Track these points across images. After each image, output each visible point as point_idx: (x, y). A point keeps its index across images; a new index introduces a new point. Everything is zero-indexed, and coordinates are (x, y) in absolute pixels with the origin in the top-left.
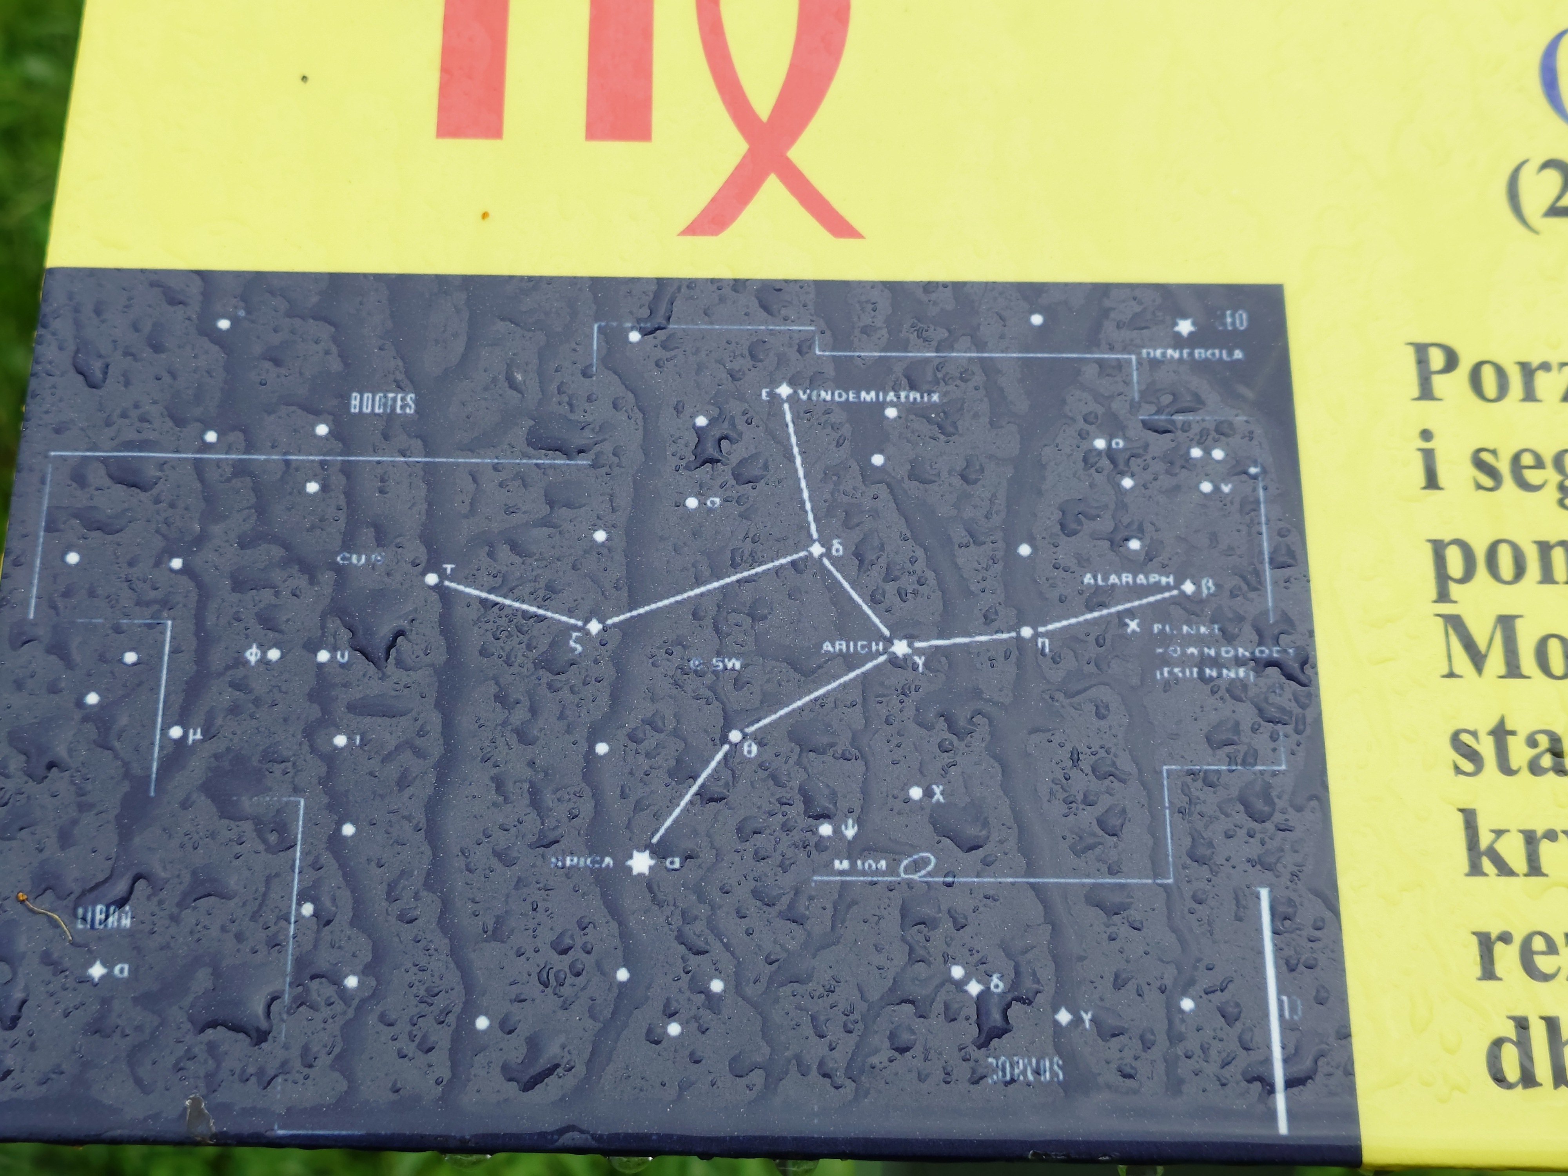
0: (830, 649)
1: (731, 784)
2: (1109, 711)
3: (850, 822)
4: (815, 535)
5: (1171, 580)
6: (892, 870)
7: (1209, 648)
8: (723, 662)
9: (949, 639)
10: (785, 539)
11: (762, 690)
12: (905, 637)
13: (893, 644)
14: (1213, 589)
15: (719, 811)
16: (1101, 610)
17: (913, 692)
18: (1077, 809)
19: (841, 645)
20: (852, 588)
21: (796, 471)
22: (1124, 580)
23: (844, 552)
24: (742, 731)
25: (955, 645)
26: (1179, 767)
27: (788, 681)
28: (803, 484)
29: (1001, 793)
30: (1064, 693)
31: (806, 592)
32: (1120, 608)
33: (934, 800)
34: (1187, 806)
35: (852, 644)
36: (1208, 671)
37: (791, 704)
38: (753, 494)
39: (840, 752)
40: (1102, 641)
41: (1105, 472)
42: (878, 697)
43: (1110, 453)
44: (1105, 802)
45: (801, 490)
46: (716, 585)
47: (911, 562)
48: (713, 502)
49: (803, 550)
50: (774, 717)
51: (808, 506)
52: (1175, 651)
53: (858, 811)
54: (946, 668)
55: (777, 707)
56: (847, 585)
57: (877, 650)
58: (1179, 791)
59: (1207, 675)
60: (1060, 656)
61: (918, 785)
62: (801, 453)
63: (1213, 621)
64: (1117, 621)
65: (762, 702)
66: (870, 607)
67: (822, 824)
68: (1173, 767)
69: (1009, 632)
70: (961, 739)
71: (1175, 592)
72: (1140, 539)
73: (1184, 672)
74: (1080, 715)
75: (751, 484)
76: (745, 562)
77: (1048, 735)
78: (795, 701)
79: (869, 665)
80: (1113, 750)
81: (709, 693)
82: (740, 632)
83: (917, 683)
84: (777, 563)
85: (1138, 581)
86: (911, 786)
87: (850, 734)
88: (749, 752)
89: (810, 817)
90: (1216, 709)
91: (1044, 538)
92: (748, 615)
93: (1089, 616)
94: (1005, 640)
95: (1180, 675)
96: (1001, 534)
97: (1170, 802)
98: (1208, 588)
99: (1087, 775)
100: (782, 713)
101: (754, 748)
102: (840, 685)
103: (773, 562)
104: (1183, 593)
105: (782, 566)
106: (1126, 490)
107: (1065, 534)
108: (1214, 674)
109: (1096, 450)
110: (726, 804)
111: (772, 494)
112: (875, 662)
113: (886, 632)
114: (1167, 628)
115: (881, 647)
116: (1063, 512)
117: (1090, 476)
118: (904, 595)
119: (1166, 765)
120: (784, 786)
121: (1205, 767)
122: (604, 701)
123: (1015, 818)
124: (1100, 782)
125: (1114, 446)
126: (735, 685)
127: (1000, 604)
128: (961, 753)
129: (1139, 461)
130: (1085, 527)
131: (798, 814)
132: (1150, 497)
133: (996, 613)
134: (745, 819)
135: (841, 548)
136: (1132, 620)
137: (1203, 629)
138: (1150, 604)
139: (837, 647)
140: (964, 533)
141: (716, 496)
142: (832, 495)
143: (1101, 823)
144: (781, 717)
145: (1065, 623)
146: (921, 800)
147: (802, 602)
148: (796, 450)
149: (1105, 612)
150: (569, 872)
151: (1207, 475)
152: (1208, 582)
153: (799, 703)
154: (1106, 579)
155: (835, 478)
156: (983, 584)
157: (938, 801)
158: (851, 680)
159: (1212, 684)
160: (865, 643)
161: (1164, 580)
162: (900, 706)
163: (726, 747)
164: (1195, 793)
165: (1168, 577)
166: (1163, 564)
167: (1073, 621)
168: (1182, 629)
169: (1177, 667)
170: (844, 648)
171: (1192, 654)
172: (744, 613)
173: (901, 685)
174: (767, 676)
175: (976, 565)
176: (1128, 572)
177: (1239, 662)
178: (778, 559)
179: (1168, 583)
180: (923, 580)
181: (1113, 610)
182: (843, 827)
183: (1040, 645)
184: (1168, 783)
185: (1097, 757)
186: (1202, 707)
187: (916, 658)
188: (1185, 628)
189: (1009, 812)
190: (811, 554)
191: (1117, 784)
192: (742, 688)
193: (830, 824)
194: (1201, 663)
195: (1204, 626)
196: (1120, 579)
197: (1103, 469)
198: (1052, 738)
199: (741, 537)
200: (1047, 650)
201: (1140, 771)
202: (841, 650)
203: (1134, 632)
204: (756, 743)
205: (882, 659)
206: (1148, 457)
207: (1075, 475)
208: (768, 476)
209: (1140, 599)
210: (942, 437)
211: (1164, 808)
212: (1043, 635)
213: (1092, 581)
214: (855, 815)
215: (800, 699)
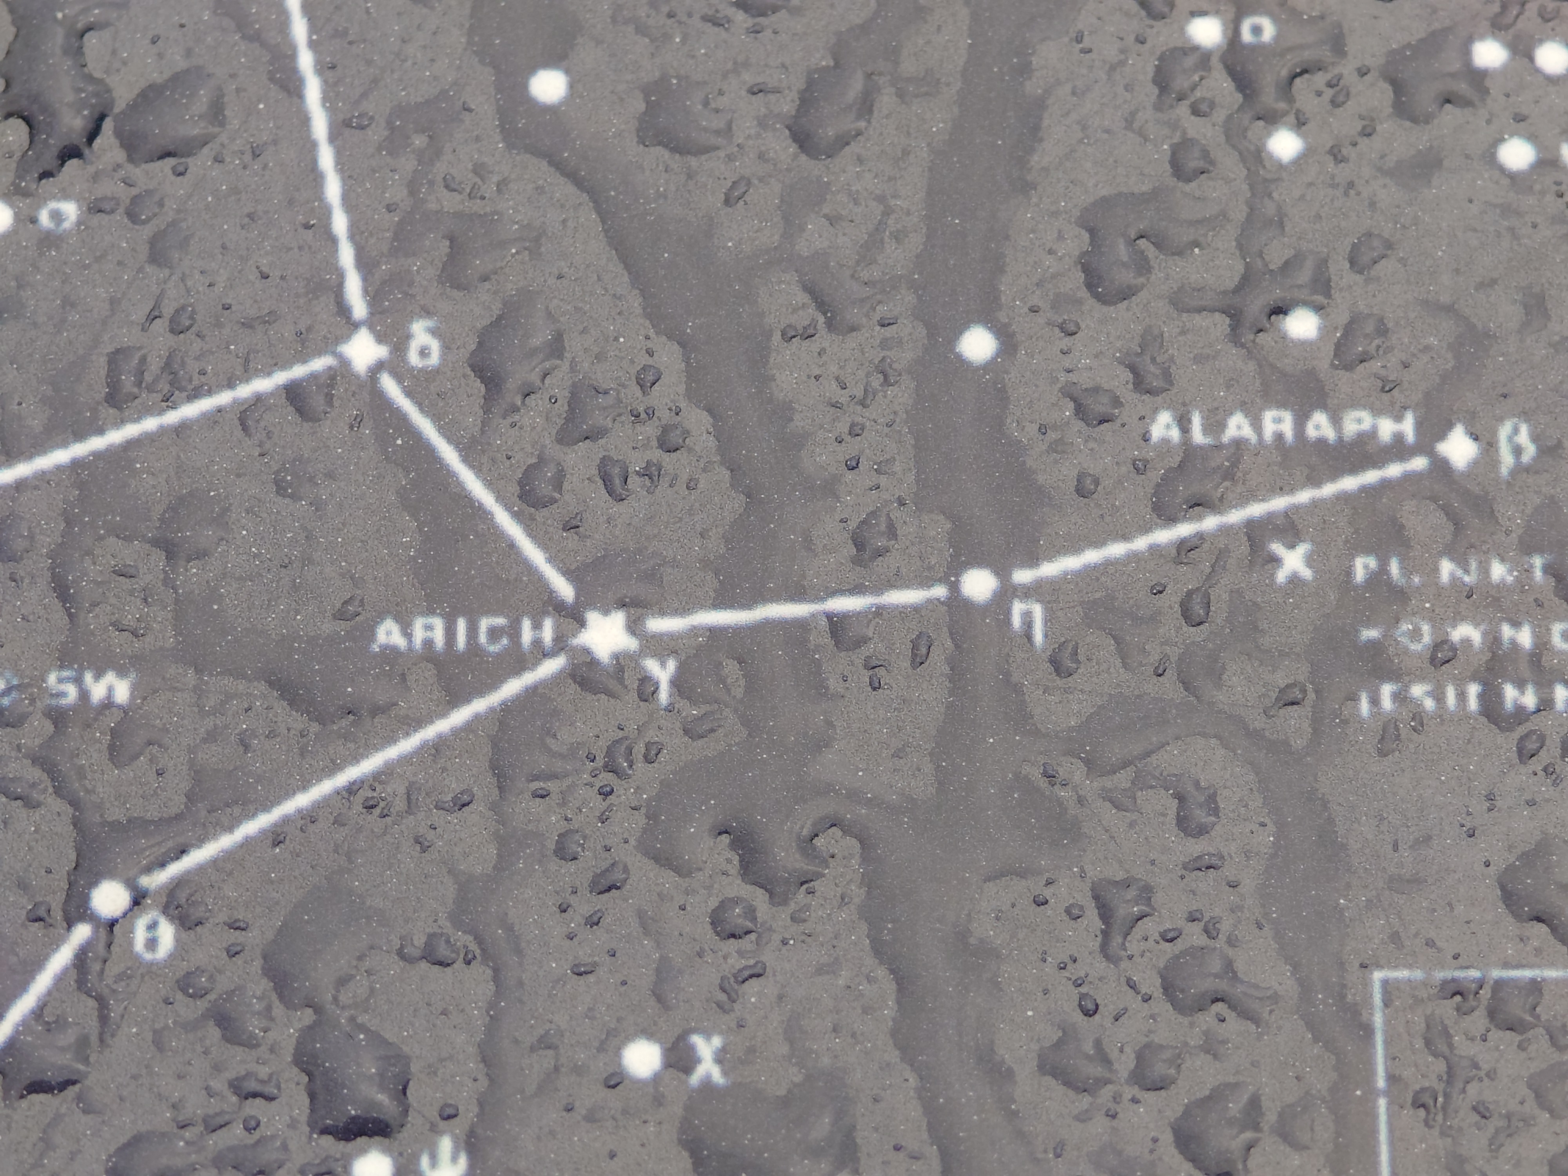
0: (398, 640)
1: (94, 1039)
2: (1215, 812)
3: (446, 1145)
4: (359, 308)
5: (1408, 427)
7: (1516, 624)
8: (78, 681)
9: (748, 604)
10: (269, 319)
11: (192, 763)
12: (622, 605)
13: (582, 623)
14: (1530, 450)
15: (58, 1118)
16: (1200, 518)
17: (640, 765)
18: (1116, 1098)
19: (429, 628)
20: (466, 460)
21: (305, 120)
22: (1269, 429)
23: (443, 356)
24: (131, 884)
25: (767, 624)
26: (1418, 974)
27: (271, 735)
28: (326, 158)
29: (893, 1056)
30: (1087, 762)
31: (330, 475)
32: (1256, 510)
33: (695, 1079)
34: (1440, 1087)
35: (461, 625)
36: (1510, 692)
37: (278, 801)
38: (179, 188)
39: (420, 940)
40: (1198, 610)
41: (1220, 115)
42: (536, 778)
43: (1235, 58)
44: (1197, 1078)
45: (317, 178)
46: (60, 456)
47: (640, 384)
48: (57, 216)
49: (320, 353)
50: (226, 842)
51: (340, 223)
52: (1416, 635)
53: (469, 1113)
54: (739, 692)
55: (237, 810)
56: (449, 454)
57: (537, 643)
58: (1419, 1044)
59: (1509, 704)
60: (1075, 653)
61: (649, 1034)
62: (324, 68)
63: (1528, 547)
64: (1245, 549)
65: (191, 797)
66: (517, 516)
67: (363, 1151)
68: (1403, 974)
69: (925, 582)
70: (777, 898)
71: (1419, 463)
72: (1318, 309)
73: (1439, 697)
74: (1132, 825)
75: (171, 161)
76: (150, 389)
77: (1036, 885)
78: (289, 793)
79: (512, 687)
80: (1225, 927)
81: (35, 774)
82: (131, 593)
83: (652, 735)
84: (245, 391)
85: (1311, 432)
86: (629, 1038)
87: (450, 890)
88: (152, 944)
89: (325, 1131)
90: (1531, 803)
91: (1034, 310)
92: (156, 543)
93: (1164, 536)
94: (917, 608)
95: (1429, 704)
96: (910, 298)
97: (1392, 1078)
98: (1517, 451)
99: (1147, 999)
100: (251, 828)
101: (167, 933)
102: (424, 747)
103: (231, 385)
104: (1441, 466)
105: (258, 399)
106: (1281, 166)
107: (1098, 297)
108: (1530, 700)
109: (1196, 48)
110: (79, 1098)
111: (235, 191)
112: (529, 678)
113: (565, 589)
114: (1394, 568)
115: (548, 633)
116: (1092, 232)
117: (1174, 125)
118: (617, 481)
119: (1379, 966)
120: (251, 1044)
121: (1497, 973)
123: (931, 1128)
124: (1186, 1021)
125: (1247, 36)
126: (112, 748)
127: (902, 503)
128: (776, 938)
129: (1320, 79)
130: (1157, 275)
131: (293, 1125)
132: (1351, 185)
133: (892, 532)
134: (136, 1141)
135: (435, 346)
136: (1292, 546)
137: (1498, 571)
138: (1343, 498)
139: (419, 635)
140: (803, 297)
141: (65, 196)
142: (413, 188)
143: (1185, 1139)
144: (248, 843)
145: (1092, 556)
146: (657, 1078)
147: (318, 505)
148: (306, 60)
149: (1210, 523)
151: (1520, 118)
152: (1516, 431)
153: (302, 800)
154: (1214, 425)
155: (419, 141)
156: (852, 447)
157: (707, 1085)
158: (457, 732)
159: (1521, 731)
160: (500, 621)
161: (1386, 428)
162: (598, 804)
163: (82, 932)
164: (1464, 1047)
165: (1398, 418)
166: (1384, 380)
167: (1117, 550)
168: (1436, 570)
169: (1422, 679)
170: (439, 637)
171: (1467, 642)
172: (144, 539)
173: (603, 743)
174: (210, 722)
175: (831, 389)
176: (1282, 405)
178: (247, 380)
179: (1399, 438)
180: (675, 438)
181: (1236, 517)
182: (425, 1161)
183: (1017, 621)
184: (1387, 1022)
185: (1179, 946)
186: (1490, 797)
187: (652, 666)
188: (1447, 568)
189: (915, 1111)
190: (345, 363)
191: (1234, 1025)
192: (136, 757)
193: (387, 1151)
194: (1489, 669)
195: (1503, 560)
196: (1257, 425)
197: (1212, 105)
198: (1048, 893)
199: (139, 314)
200: (1038, 636)
201: (1306, 989)
202: (428, 643)
203: (1295, 580)
204: (171, 919)
205: (551, 667)
206: (1347, 69)
207: (1129, 122)
208: (224, 138)
209: (1315, 481)
210: (740, 16)
211: (1371, 1094)
212: (1028, 592)
213: (1175, 434)
214: (460, 1125)
215: (305, 786)
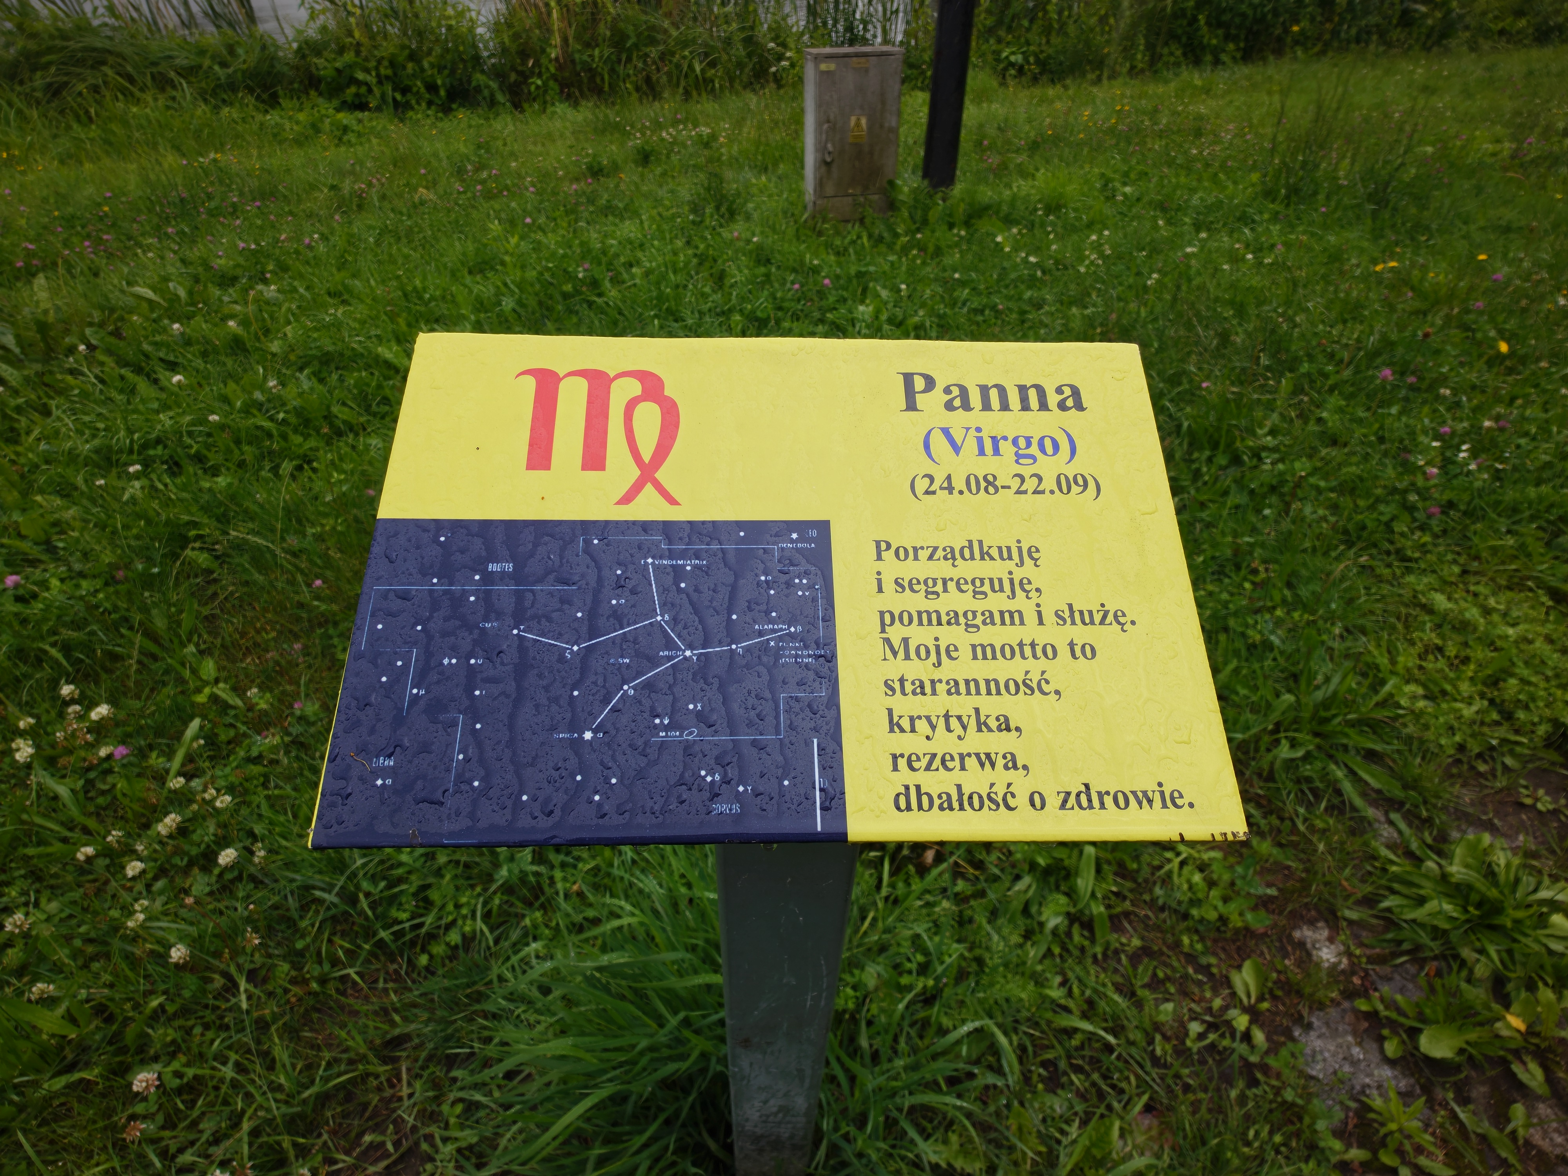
0: (662, 654)
1: (623, 705)
2: (762, 675)
3: (666, 718)
4: (659, 613)
5: (786, 626)
6: (681, 735)
7: (799, 651)
8: (622, 660)
9: (706, 650)
10: (648, 614)
11: (636, 670)
12: (690, 649)
13: (685, 652)
14: (801, 630)
15: (618, 715)
17: (692, 670)
18: (749, 711)
20: (671, 632)
21: (653, 589)
22: (770, 627)
23: (669, 619)
24: (628, 685)
25: (708, 652)
27: (647, 667)
28: (655, 594)
29: (722, 706)
30: (746, 669)
31: (655, 634)
32: (768, 637)
33: (698, 709)
34: (789, 709)
35: (670, 652)
38: (637, 598)
39: (664, 692)
40: (760, 649)
41: (764, 589)
42: (679, 671)
43: (766, 581)
44: (760, 708)
45: (654, 597)
46: (621, 632)
47: (693, 622)
48: (622, 602)
49: (654, 619)
50: (640, 680)
51: (657, 602)
52: (787, 653)
53: (670, 714)
54: (704, 660)
55: (642, 676)
56: (669, 631)
57: (679, 654)
58: (786, 704)
59: (798, 661)
60: (745, 655)
61: (692, 704)
62: (655, 583)
63: (801, 642)
64: (766, 642)
65: (636, 675)
66: (677, 639)
67: (656, 719)
68: (785, 695)
69: (727, 647)
70: (708, 686)
71: (788, 631)
72: (776, 612)
73: (790, 660)
74: (752, 677)
75: (636, 595)
76: (633, 623)
77: (740, 684)
78: (648, 674)
79: (676, 660)
80: (763, 689)
81: (617, 672)
82: (629, 649)
83: (693, 666)
84: (644, 623)
85: (775, 627)
86: (690, 704)
87: (668, 686)
88: (631, 693)
89: (651, 716)
90: (801, 673)
91: (741, 612)
92: (633, 642)
93: (756, 641)
94: (726, 650)
95: (788, 661)
96: (726, 611)
97: (783, 708)
98: (799, 630)
99: (753, 699)
100: (643, 678)
101: (633, 692)
102: (665, 667)
103: (642, 623)
104: (790, 631)
105: (646, 624)
106: (771, 595)
107: (749, 611)
108: (800, 661)
109: (761, 580)
110: (621, 712)
111: (644, 598)
112: (678, 659)
113: (683, 648)
114: (784, 644)
115: (681, 653)
116: (749, 603)
117: (759, 590)
118: (690, 634)
119: (782, 694)
120: (643, 705)
121: (796, 694)
122: (578, 676)
123: (727, 715)
124: (758, 701)
125: (768, 579)
126: (626, 668)
127: (725, 637)
128: (708, 691)
129: (776, 584)
130: (756, 608)
131: (648, 716)
132: (780, 597)
133: (723, 640)
135: (668, 617)
136: (772, 642)
137: (797, 644)
138: (778, 636)
139: (665, 653)
140: (713, 611)
141: (623, 599)
142: (666, 598)
143: (758, 715)
144: (643, 680)
145: (748, 643)
146: (693, 709)
147: (653, 637)
148: (653, 582)
149: (762, 639)
150: (561, 740)
151: (800, 589)
152: (799, 627)
153: (650, 675)
154: (763, 627)
155: (667, 592)
156: (719, 630)
158: (669, 666)
159: (800, 664)
160: (675, 652)
162: (687, 675)
163: (622, 692)
164: (792, 704)
166: (783, 621)
167: (751, 642)
168: (790, 644)
169: (788, 658)
170: (667, 653)
171: (793, 653)
172: (631, 642)
173: (687, 667)
174: (639, 665)
175: (717, 623)
176: (771, 624)
177: (809, 656)
179: (785, 628)
180: (697, 628)
181: (765, 638)
182: (664, 720)
183: (738, 651)
184: (783, 701)
185: (757, 692)
186: (795, 673)
187: (693, 657)
189: (725, 713)
190: (657, 620)
191: (764, 702)
192: (629, 669)
193: (659, 719)
194: (796, 657)
196: (768, 627)
197: (763, 587)
199: (631, 614)
200: (741, 653)
201: (773, 697)
202: (666, 655)
203: (772, 646)
204: (633, 690)
205: (681, 657)
206: (780, 583)
207: (753, 590)
208: (643, 591)
209: (775, 634)
210: (706, 576)
211: (781, 710)
212: (740, 647)
213: (758, 628)
214: (668, 715)
215: (650, 673)
